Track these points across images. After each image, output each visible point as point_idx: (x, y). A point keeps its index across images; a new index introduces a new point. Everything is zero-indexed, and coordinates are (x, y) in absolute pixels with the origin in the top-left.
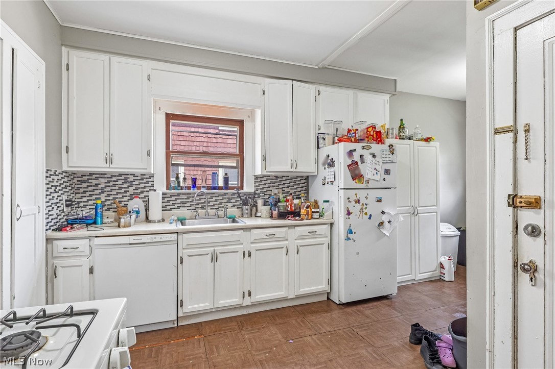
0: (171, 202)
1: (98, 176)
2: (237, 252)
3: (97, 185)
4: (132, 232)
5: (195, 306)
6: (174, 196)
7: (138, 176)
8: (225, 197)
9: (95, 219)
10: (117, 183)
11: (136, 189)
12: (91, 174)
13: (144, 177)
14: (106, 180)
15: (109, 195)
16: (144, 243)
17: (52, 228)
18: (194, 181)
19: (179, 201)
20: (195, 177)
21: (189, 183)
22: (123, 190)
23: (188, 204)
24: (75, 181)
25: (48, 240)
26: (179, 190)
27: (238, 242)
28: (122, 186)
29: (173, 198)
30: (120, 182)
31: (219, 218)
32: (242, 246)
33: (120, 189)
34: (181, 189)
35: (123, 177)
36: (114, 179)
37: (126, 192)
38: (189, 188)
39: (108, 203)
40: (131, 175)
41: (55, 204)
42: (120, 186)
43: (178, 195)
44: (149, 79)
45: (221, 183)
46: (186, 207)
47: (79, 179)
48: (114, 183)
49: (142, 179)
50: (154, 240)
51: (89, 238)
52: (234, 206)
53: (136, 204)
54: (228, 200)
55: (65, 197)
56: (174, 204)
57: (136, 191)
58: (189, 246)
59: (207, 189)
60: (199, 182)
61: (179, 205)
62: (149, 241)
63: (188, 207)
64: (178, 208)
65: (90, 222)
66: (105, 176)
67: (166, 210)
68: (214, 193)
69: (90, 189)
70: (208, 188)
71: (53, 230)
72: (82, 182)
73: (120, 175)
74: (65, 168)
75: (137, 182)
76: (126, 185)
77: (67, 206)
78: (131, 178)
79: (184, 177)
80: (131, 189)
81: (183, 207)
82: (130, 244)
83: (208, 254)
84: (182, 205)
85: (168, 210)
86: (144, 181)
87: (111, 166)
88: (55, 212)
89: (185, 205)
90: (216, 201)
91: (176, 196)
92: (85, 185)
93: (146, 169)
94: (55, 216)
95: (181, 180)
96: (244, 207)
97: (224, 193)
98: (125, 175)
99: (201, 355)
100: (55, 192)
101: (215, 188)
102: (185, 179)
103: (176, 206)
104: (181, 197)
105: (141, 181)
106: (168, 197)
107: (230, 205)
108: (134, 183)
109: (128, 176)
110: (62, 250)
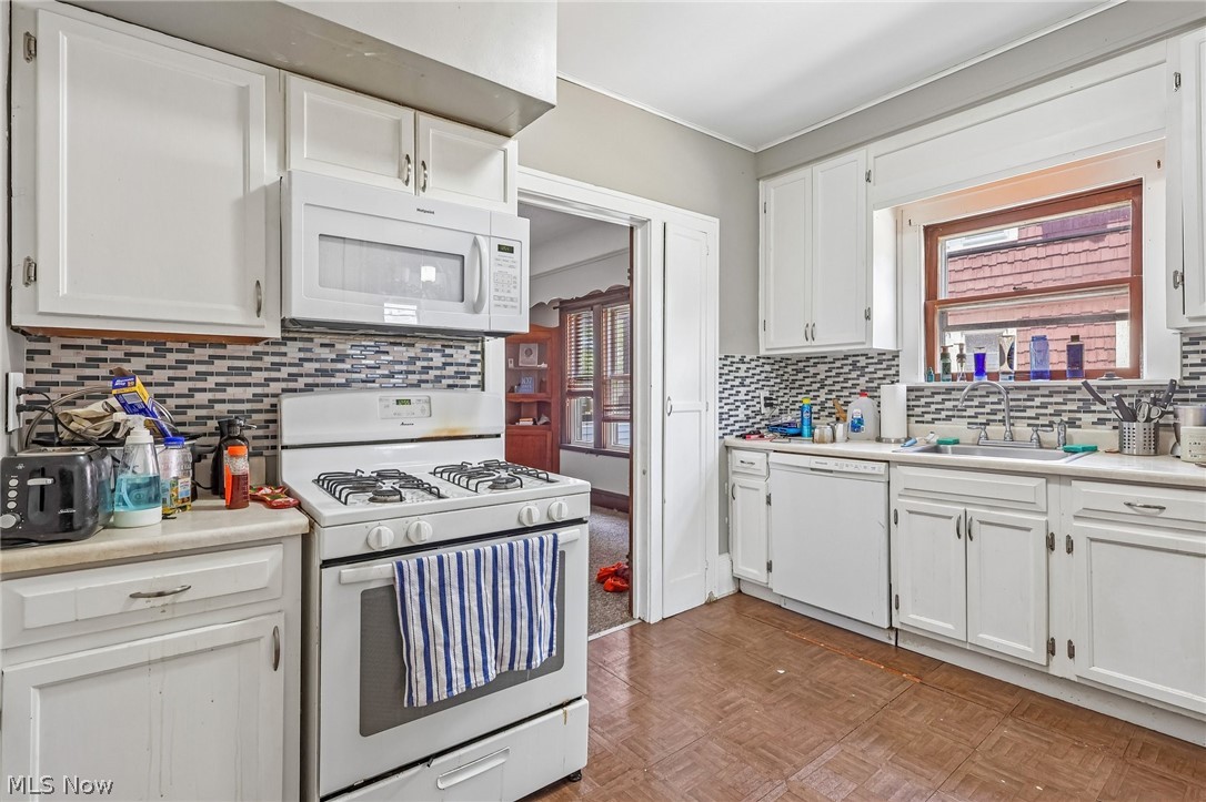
0: (933, 407)
1: (816, 360)
2: (1029, 530)
3: (816, 375)
4: (840, 452)
5: (923, 619)
6: (939, 393)
7: (872, 358)
8: (1070, 396)
9: (802, 428)
10: (841, 371)
11: (871, 381)
12: (808, 359)
13: (884, 357)
14: (826, 367)
15: (830, 392)
16: (831, 471)
17: (735, 433)
18: (980, 360)
19: (949, 405)
20: (982, 351)
21: (970, 366)
22: (849, 384)
23: (971, 412)
24: (789, 369)
25: (727, 448)
26: (948, 380)
27: (1028, 507)
28: (850, 376)
29: (938, 398)
30: (846, 369)
31: (1041, 447)
32: (1044, 519)
33: (846, 380)
34: (954, 379)
35: (850, 361)
36: (838, 364)
37: (854, 386)
38: (969, 377)
39: (830, 404)
40: (862, 355)
41: (743, 402)
42: (846, 376)
43: (949, 391)
44: (868, 180)
45: (1059, 361)
46: (964, 417)
47: (795, 367)
48: (838, 371)
49: (880, 362)
50: (845, 469)
51: (767, 452)
52: (1101, 422)
53: (859, 407)
54: (1081, 404)
55: (764, 393)
56: (938, 411)
57: (871, 385)
58: (908, 492)
59: (1015, 379)
60: (992, 364)
61: (950, 413)
62: (837, 468)
63: (969, 417)
64: (949, 418)
65: (792, 431)
66: (826, 360)
67: (923, 422)
68: (1037, 388)
69: (808, 381)
70: (1019, 376)
71: (737, 436)
72: (798, 371)
73: (846, 357)
74: (763, 352)
75: (871, 369)
76: (854, 375)
77: (766, 405)
78: (863, 361)
79: (958, 352)
80: (862, 380)
81: (959, 417)
82: (812, 469)
83: (950, 518)
84: (956, 413)
85: (928, 422)
86: (884, 366)
87: (814, 343)
88: (741, 413)
89: (964, 414)
90: (1044, 406)
91: (943, 393)
92: (800, 376)
93: (863, 343)
94: (742, 417)
95: (953, 360)
96: (1125, 424)
97: (1069, 387)
98: (854, 356)
99: (877, 697)
100: (742, 385)
101: (1039, 375)
102: (961, 357)
103: (944, 414)
104: (955, 395)
105: (879, 366)
106: (927, 397)
107: (1087, 418)
108: (867, 370)
109: (858, 358)
110: (739, 464)
